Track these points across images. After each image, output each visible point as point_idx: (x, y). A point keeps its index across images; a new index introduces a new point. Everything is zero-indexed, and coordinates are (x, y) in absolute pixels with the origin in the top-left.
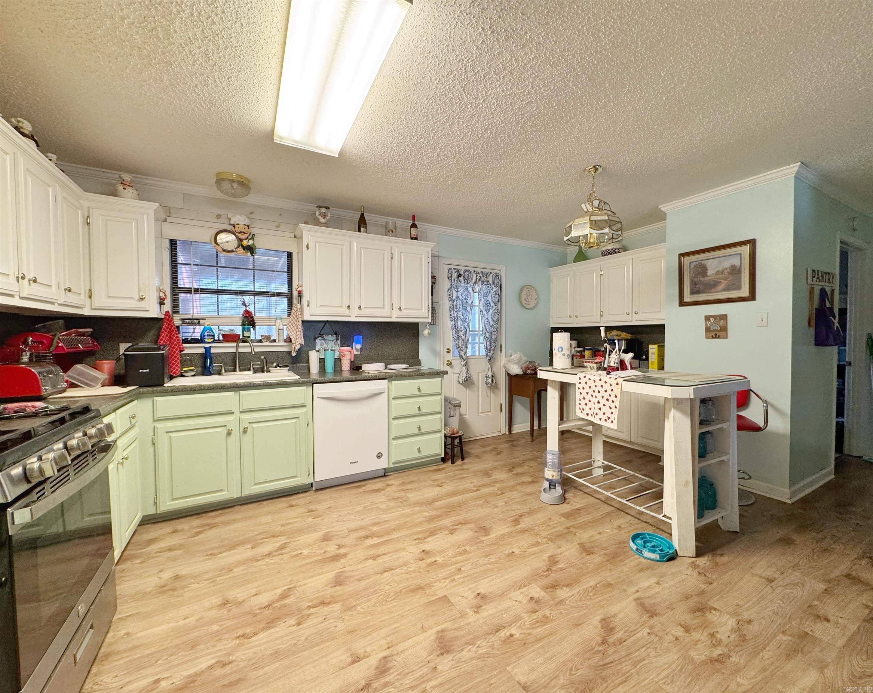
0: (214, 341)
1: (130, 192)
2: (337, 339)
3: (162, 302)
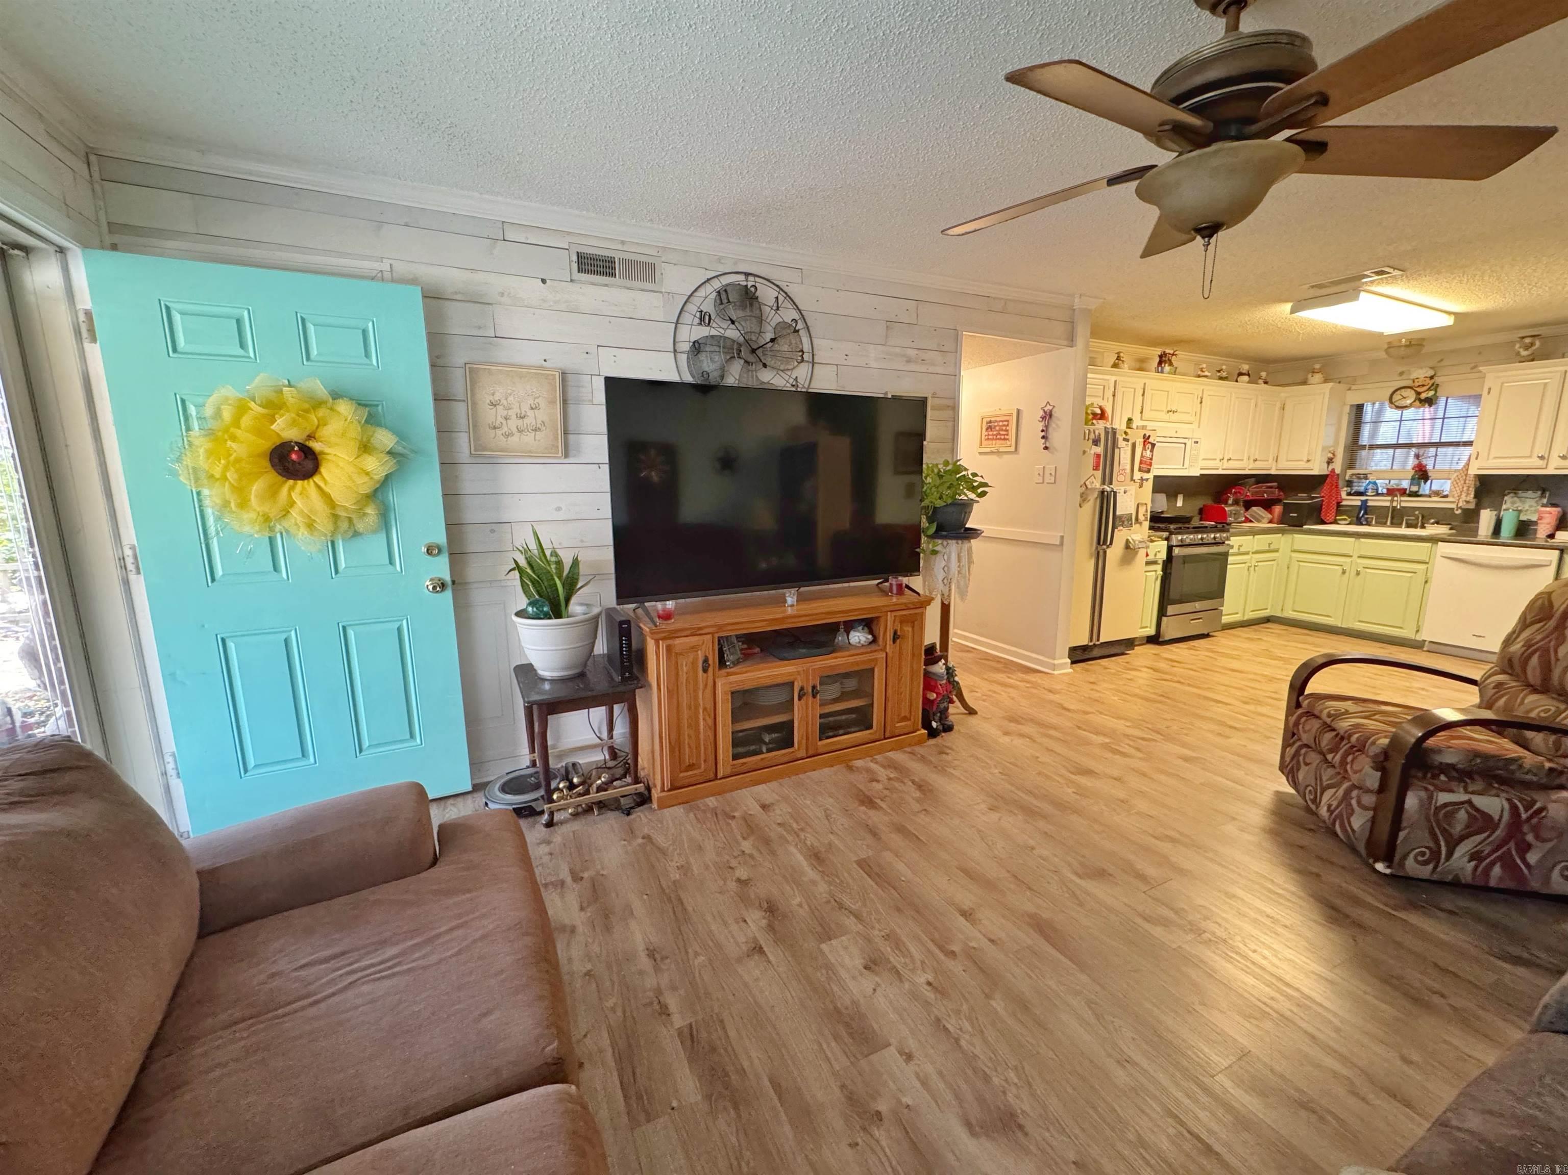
0: (1378, 494)
1: (1318, 377)
2: (1542, 496)
3: (1330, 461)
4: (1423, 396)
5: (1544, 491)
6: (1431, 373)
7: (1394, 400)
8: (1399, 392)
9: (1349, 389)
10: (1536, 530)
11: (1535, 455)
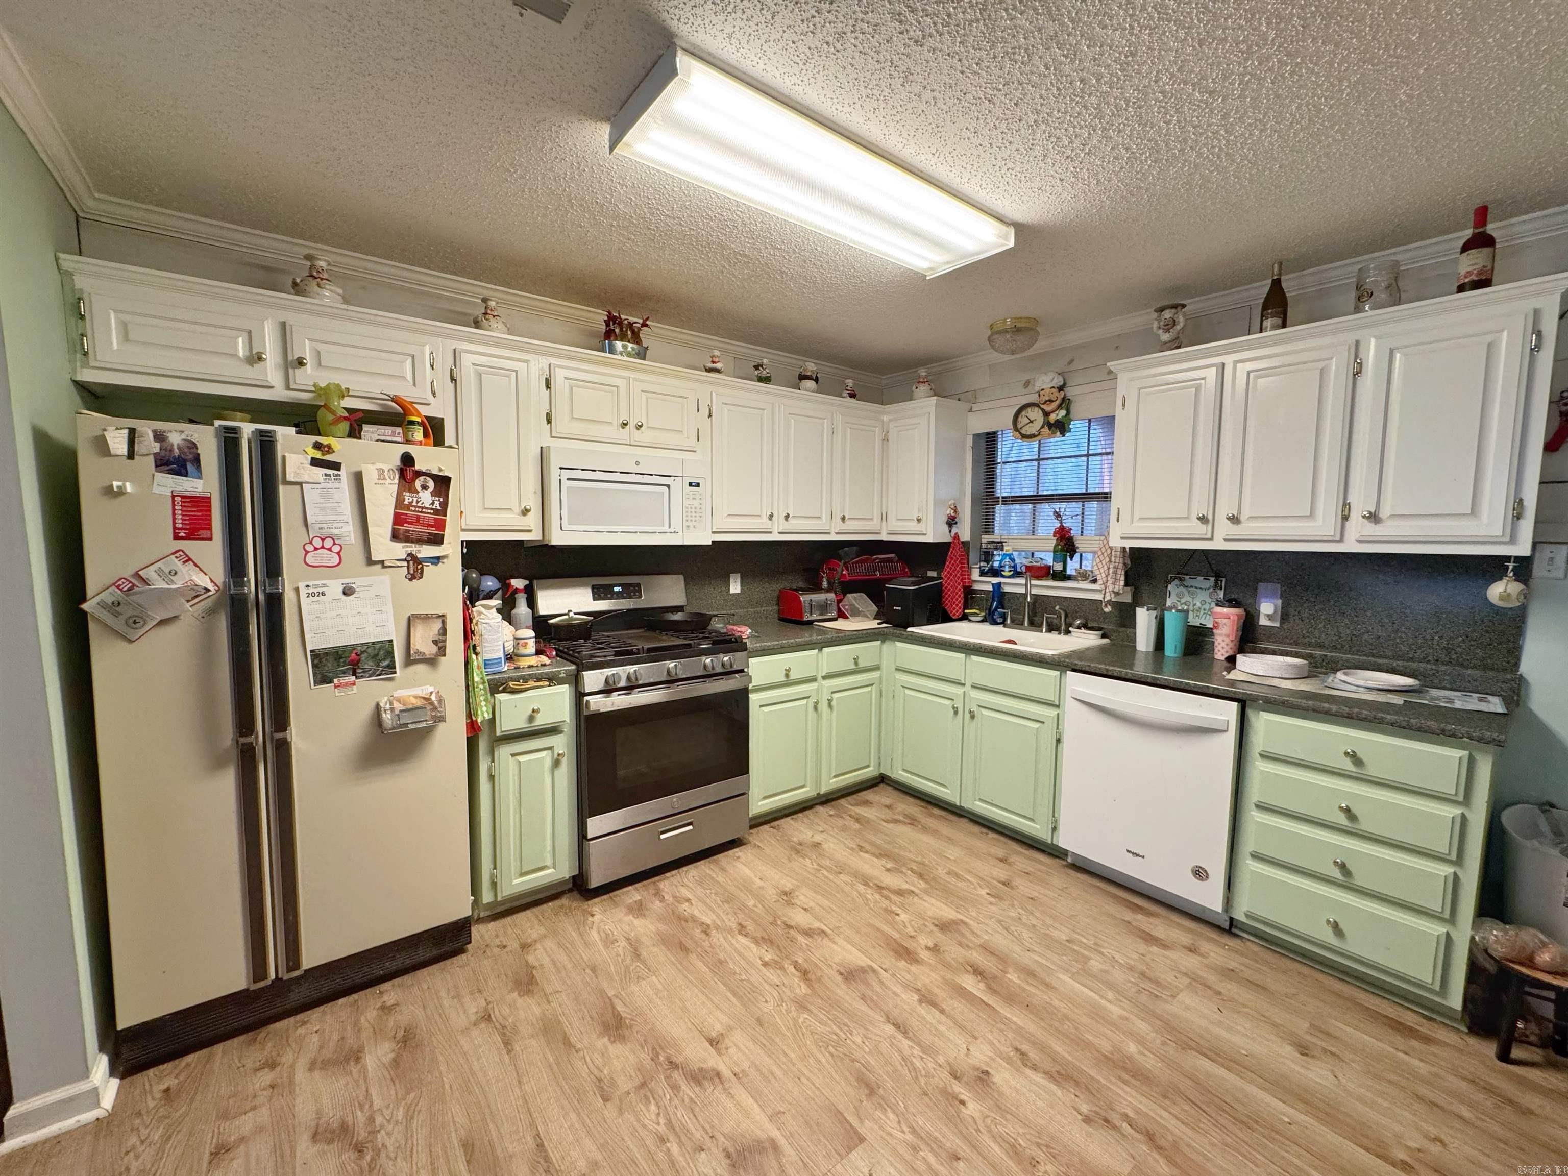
0: (1015, 574)
2: (1216, 586)
3: (951, 522)
4: (1053, 418)
5: (1218, 576)
6: (1058, 381)
7: (1019, 426)
8: (1023, 413)
9: (970, 411)
10: (1213, 642)
11: (1194, 517)
